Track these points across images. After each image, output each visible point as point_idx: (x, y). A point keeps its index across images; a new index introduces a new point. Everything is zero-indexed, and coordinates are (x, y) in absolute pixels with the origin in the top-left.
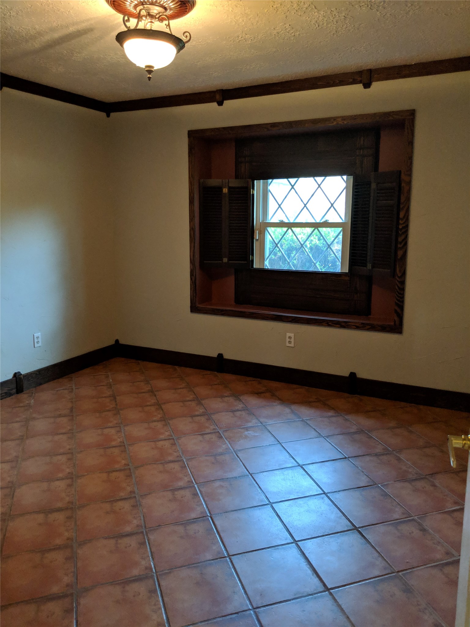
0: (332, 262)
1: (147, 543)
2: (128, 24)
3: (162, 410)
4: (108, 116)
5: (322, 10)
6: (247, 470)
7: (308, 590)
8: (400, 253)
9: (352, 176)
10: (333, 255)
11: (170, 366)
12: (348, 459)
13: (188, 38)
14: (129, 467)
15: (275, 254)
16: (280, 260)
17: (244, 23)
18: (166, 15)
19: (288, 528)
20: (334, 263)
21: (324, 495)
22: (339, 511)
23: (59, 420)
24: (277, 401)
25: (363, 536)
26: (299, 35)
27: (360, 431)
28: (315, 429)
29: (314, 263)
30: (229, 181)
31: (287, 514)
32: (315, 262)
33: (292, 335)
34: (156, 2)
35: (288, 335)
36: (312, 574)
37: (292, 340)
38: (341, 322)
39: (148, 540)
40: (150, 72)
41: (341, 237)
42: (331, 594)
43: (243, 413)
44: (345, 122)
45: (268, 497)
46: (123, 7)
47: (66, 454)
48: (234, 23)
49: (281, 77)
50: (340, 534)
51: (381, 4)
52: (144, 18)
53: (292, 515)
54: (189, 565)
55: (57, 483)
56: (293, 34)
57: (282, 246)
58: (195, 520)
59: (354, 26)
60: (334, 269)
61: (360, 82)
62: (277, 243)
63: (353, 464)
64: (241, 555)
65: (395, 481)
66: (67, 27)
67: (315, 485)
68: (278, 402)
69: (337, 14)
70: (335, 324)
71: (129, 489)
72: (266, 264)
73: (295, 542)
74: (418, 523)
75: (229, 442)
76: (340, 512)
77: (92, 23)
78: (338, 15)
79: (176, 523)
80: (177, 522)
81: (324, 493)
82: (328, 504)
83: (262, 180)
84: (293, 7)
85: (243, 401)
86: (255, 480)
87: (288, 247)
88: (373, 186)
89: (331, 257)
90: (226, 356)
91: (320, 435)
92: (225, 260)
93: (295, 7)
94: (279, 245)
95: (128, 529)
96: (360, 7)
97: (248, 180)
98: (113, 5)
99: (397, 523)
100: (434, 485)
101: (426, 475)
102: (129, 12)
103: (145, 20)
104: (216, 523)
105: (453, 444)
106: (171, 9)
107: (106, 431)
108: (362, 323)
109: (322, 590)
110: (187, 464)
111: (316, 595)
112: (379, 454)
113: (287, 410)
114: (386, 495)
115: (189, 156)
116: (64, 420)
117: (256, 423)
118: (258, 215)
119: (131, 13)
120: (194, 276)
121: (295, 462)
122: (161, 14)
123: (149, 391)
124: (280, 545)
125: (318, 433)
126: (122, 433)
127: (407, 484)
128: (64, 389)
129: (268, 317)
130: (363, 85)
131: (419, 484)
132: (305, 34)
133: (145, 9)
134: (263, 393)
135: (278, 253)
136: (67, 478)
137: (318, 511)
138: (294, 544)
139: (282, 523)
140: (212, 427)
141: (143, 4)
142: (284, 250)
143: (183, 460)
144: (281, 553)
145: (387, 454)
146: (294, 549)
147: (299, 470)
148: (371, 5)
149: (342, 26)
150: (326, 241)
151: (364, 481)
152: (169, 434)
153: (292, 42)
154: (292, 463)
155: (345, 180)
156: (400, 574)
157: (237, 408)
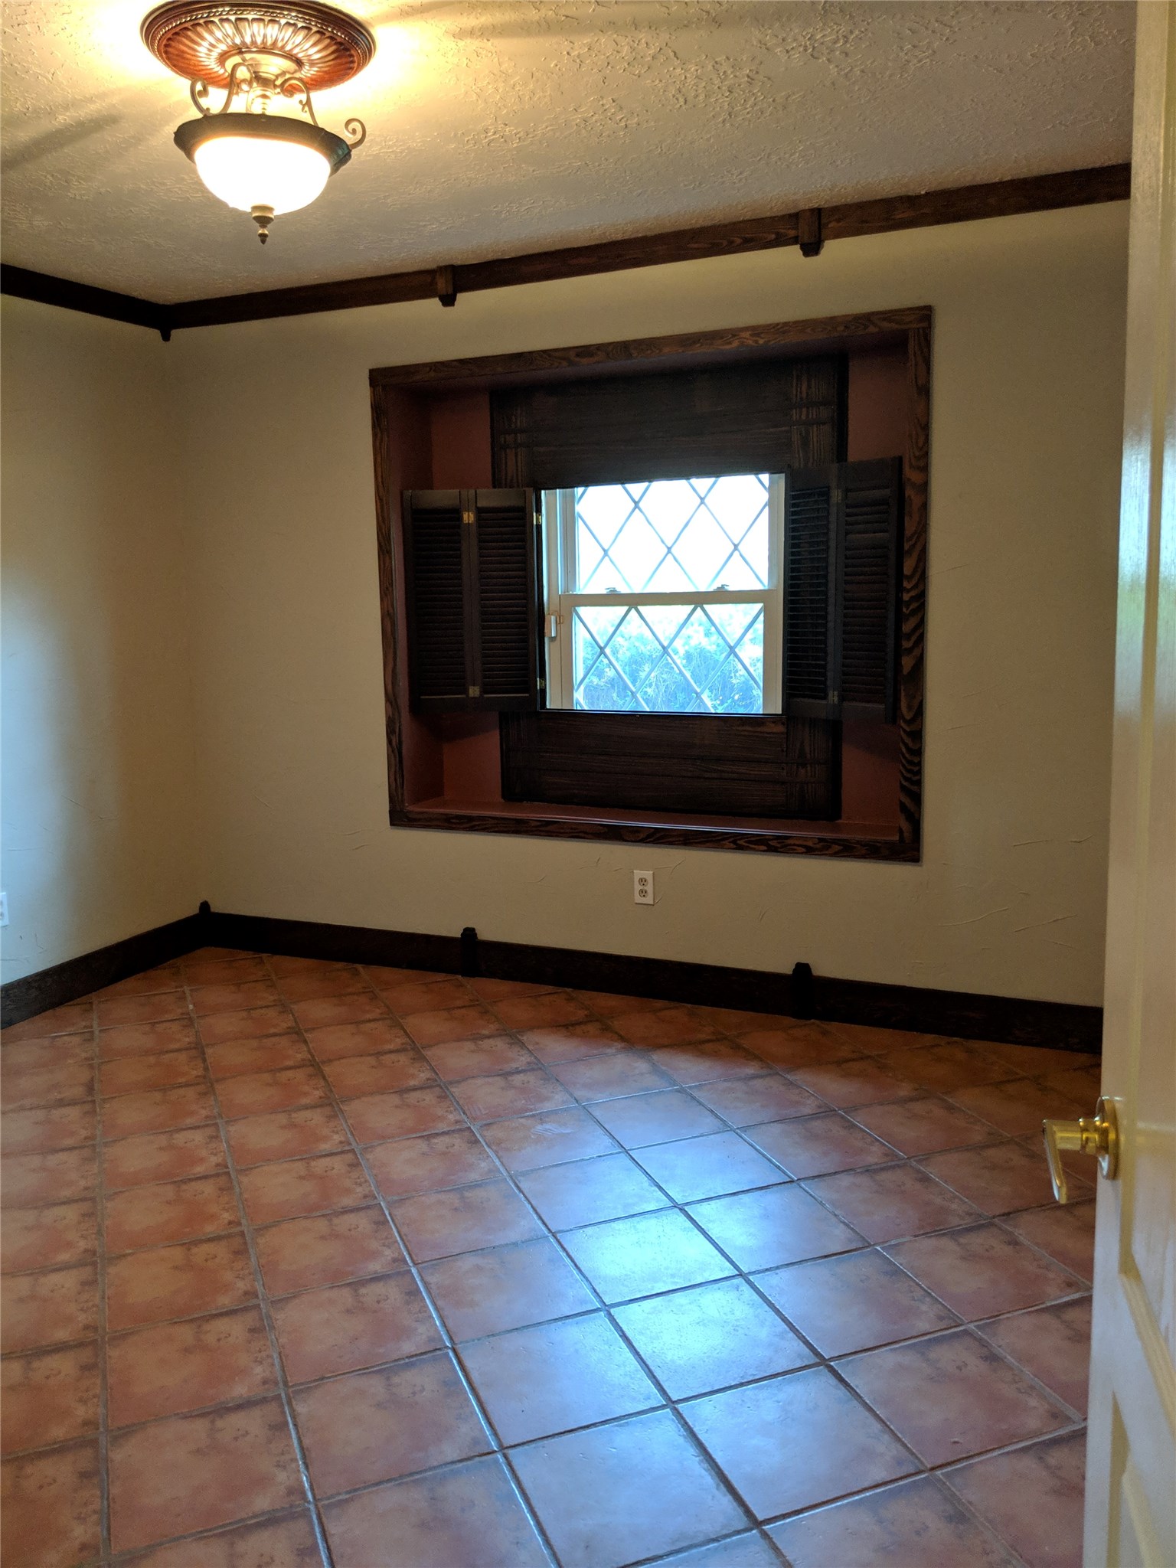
0: (740, 690)
1: (291, 1426)
2: (204, 102)
3: (324, 1078)
4: (166, 337)
5: (693, 61)
6: (544, 1223)
7: (710, 1528)
8: (907, 663)
9: (783, 475)
10: (743, 672)
11: (340, 965)
12: (799, 1184)
13: (359, 136)
14: (239, 1229)
15: (600, 675)
16: (613, 686)
17: (498, 97)
18: (300, 79)
19: (652, 1368)
20: (746, 690)
21: (739, 1281)
22: (780, 1320)
23: (56, 1114)
24: (616, 1044)
25: (841, 1380)
26: (639, 125)
27: (826, 1112)
28: (712, 1111)
29: (696, 693)
30: (476, 494)
31: (648, 1332)
32: (698, 690)
33: (648, 875)
34: (274, 43)
35: (638, 874)
36: (714, 1485)
37: (649, 888)
38: (767, 837)
39: (294, 1418)
40: (264, 221)
41: (760, 626)
42: (765, 1535)
43: (531, 1078)
44: (761, 342)
45: (598, 1291)
46: (190, 59)
47: (76, 1201)
48: (475, 97)
49: (598, 232)
50: (784, 1379)
51: (839, 45)
52: (245, 87)
53: (661, 1334)
54: (401, 1477)
55: (55, 1278)
56: (623, 124)
57: (615, 652)
58: (412, 1361)
59: (774, 101)
60: (746, 706)
61: (794, 241)
62: (602, 645)
63: (811, 1195)
64: (533, 1445)
65: (915, 1236)
66: (51, 113)
67: (717, 1255)
68: (619, 1045)
69: (729, 72)
70: (755, 844)
71: (241, 1286)
72: (577, 700)
73: (671, 1403)
74: (980, 1340)
75: (496, 1153)
76: (783, 1320)
77: (114, 102)
78: (732, 73)
79: (365, 1371)
80: (367, 1368)
81: (741, 1274)
82: (751, 1303)
83: (559, 488)
84: (621, 54)
85: (531, 1048)
86: (564, 1249)
87: (632, 656)
88: (836, 496)
89: (739, 678)
90: (485, 934)
91: (725, 1127)
92: (474, 691)
93: (626, 55)
94: (608, 651)
95: (240, 1390)
96: (788, 52)
97: (526, 489)
98: (164, 56)
99: (926, 1343)
100: (1014, 1243)
101: (994, 1217)
102: (208, 72)
103: (248, 92)
104: (468, 1364)
105: (1058, 1141)
106: (312, 64)
107: (180, 1138)
108: (821, 840)
109: (741, 1527)
110: (390, 1214)
111: (728, 1540)
112: (875, 1167)
113: (641, 1065)
114: (896, 1272)
115: (375, 435)
116: (73, 1113)
117: (564, 1102)
118: (553, 575)
119: (213, 75)
120: (397, 733)
121: (665, 1198)
122: (288, 76)
123: (288, 1032)
124: (632, 1414)
125: (722, 1120)
126: (222, 1142)
127: (946, 1243)
128: (70, 1034)
129: (585, 833)
130: (802, 248)
131: (976, 1241)
132: (653, 123)
133: (246, 64)
134: (580, 1023)
135: (607, 670)
136: (81, 1264)
137: (725, 1322)
138: (668, 1410)
139: (637, 1356)
140: (452, 1117)
141: (241, 52)
142: (620, 662)
143: (380, 1204)
144: (637, 1434)
145: (893, 1167)
146: (669, 1423)
147: (675, 1216)
148: (814, 48)
149: (745, 100)
150: (724, 638)
151: (838, 1238)
152: (343, 1139)
153: (620, 142)
154: (658, 1200)
155: (767, 484)
156: (938, 1473)
157: (514, 1065)
